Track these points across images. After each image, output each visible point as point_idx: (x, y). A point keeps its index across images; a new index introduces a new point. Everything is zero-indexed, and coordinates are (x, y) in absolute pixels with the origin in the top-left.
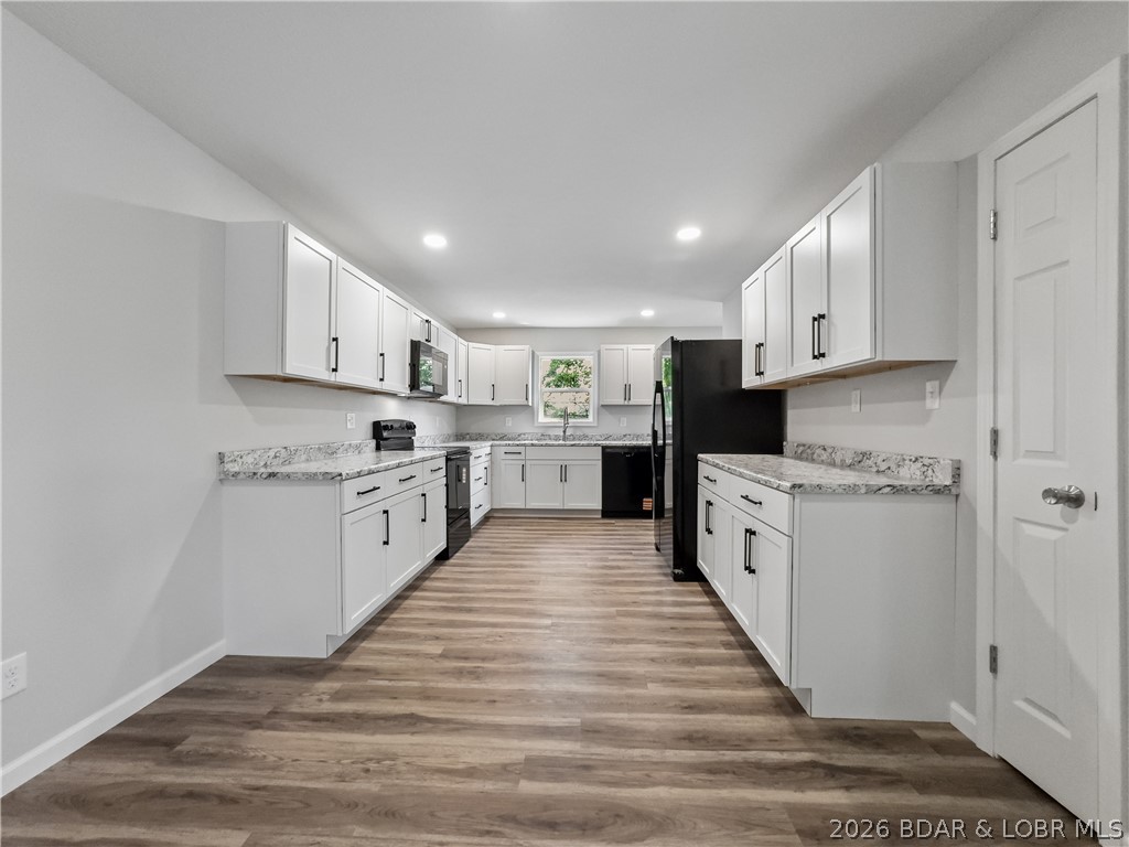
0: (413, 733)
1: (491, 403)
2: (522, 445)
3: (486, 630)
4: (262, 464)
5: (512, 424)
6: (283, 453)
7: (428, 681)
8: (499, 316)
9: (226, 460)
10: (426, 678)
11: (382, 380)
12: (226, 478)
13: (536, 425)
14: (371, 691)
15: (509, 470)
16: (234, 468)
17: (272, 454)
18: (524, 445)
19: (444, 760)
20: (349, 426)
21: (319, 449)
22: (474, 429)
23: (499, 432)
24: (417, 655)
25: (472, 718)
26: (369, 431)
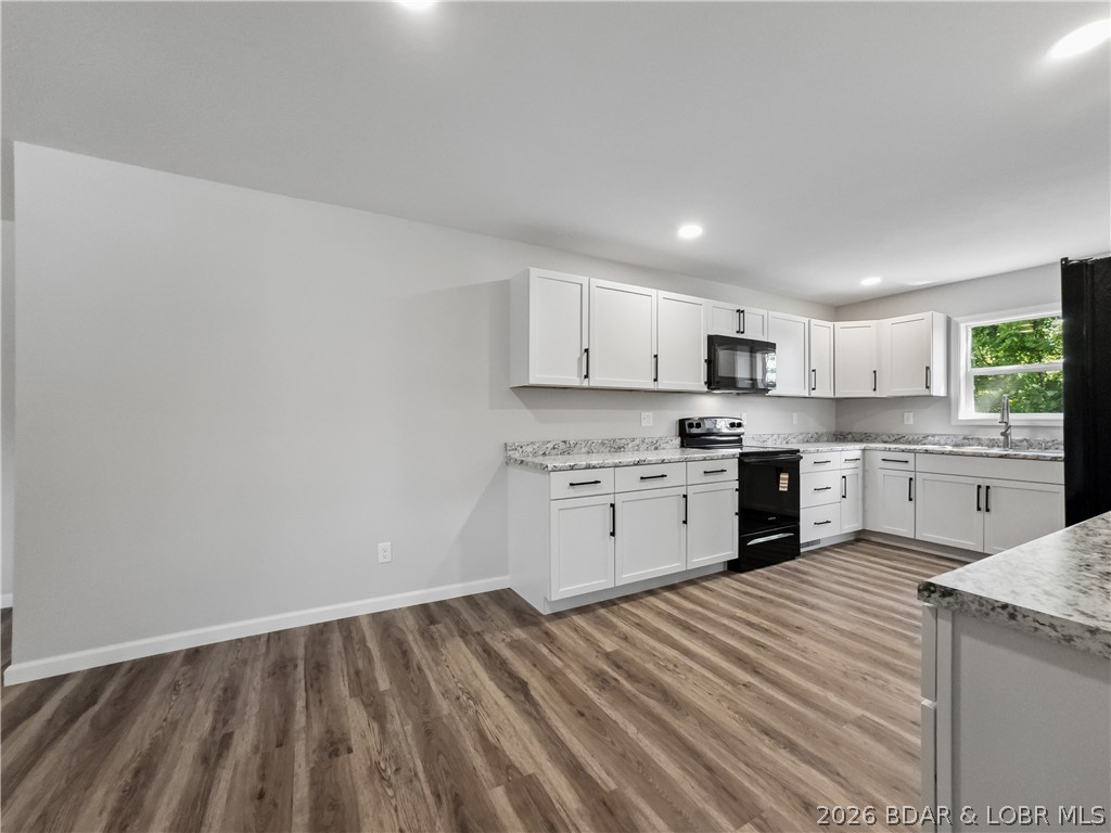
0: (508, 696)
1: (873, 394)
2: (910, 451)
3: (671, 653)
4: (541, 453)
5: (911, 422)
6: (562, 446)
7: (568, 666)
8: (871, 282)
9: (509, 448)
10: (572, 665)
11: (656, 380)
12: (508, 461)
13: (953, 423)
14: (532, 652)
15: (891, 484)
16: (517, 455)
17: (550, 446)
18: (914, 452)
19: (493, 728)
20: (643, 424)
21: (603, 444)
22: (859, 427)
23: (894, 432)
24: (592, 643)
25: (549, 713)
26: (675, 429)
